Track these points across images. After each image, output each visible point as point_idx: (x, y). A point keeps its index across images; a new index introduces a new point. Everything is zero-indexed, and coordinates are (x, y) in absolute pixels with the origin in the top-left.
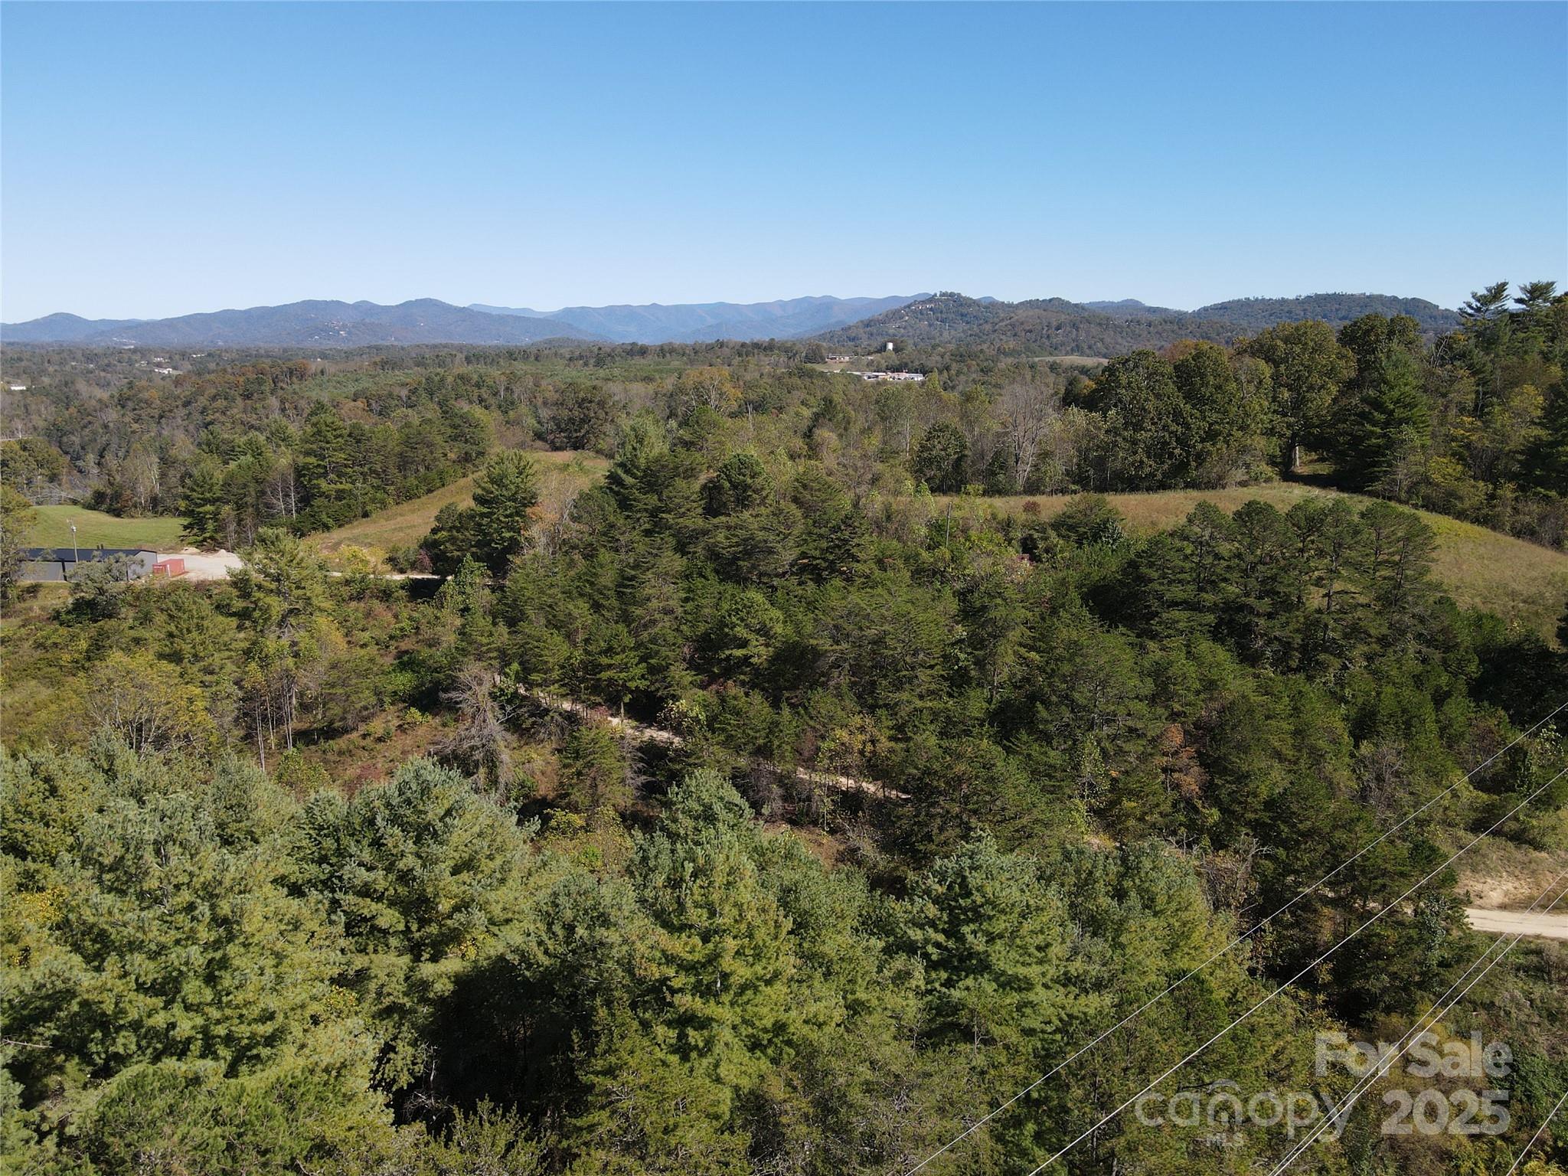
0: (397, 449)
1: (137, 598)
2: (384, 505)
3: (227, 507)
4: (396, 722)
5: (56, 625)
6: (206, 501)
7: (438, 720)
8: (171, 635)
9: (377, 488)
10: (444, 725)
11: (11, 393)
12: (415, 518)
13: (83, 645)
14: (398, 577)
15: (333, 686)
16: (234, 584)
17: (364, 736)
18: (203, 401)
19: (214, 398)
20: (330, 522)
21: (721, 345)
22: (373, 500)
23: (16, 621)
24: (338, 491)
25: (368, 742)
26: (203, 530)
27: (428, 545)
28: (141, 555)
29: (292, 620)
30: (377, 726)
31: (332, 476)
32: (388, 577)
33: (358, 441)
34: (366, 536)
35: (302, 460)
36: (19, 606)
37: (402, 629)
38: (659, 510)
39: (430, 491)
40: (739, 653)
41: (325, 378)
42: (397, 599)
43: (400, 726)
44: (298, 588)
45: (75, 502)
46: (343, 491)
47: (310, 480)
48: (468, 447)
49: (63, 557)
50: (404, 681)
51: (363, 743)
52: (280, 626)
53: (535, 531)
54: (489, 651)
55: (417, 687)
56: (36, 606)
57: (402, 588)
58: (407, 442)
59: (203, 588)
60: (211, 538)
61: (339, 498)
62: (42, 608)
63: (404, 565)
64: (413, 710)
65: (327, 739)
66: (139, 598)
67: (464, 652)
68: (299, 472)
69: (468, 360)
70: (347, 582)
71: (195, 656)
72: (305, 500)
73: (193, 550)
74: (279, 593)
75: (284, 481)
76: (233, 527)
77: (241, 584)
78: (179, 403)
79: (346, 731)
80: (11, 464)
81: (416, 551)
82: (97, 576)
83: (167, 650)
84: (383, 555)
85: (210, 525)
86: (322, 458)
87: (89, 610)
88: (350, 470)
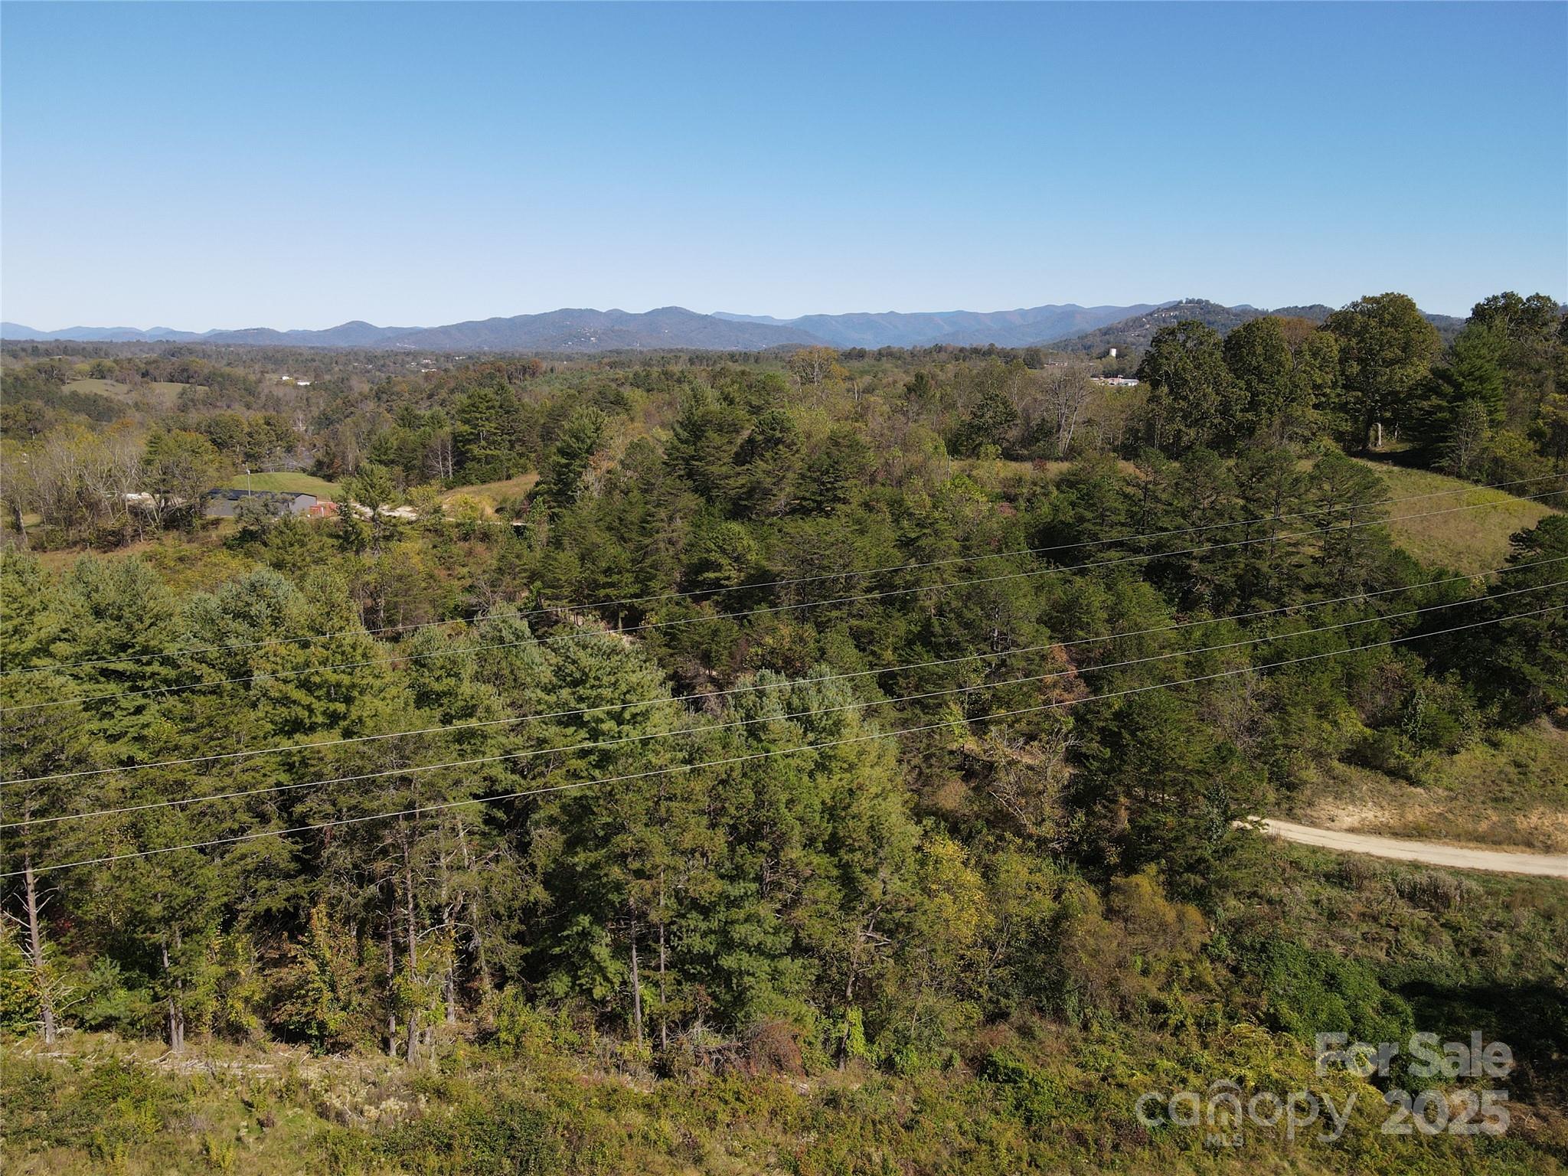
0: (542, 421)
2: (525, 470)
3: (397, 468)
5: (224, 548)
6: (383, 463)
9: (520, 454)
11: (297, 387)
18: (443, 394)
19: (452, 392)
21: (939, 349)
22: (516, 465)
23: (197, 545)
24: (487, 456)
28: (300, 497)
31: (483, 442)
32: (494, 523)
33: (508, 412)
35: (459, 428)
36: (201, 534)
38: (693, 458)
40: (712, 575)
41: (554, 376)
42: (496, 541)
46: (491, 456)
47: (464, 446)
52: (372, 548)
53: (593, 478)
56: (214, 535)
57: (504, 532)
61: (488, 463)
62: (218, 536)
63: (509, 514)
68: (457, 438)
69: (691, 361)
70: (458, 525)
72: (460, 463)
75: (444, 447)
77: (343, 511)
78: (424, 395)
80: (256, 436)
81: (522, 503)
86: (475, 426)
87: (252, 538)
88: (499, 438)
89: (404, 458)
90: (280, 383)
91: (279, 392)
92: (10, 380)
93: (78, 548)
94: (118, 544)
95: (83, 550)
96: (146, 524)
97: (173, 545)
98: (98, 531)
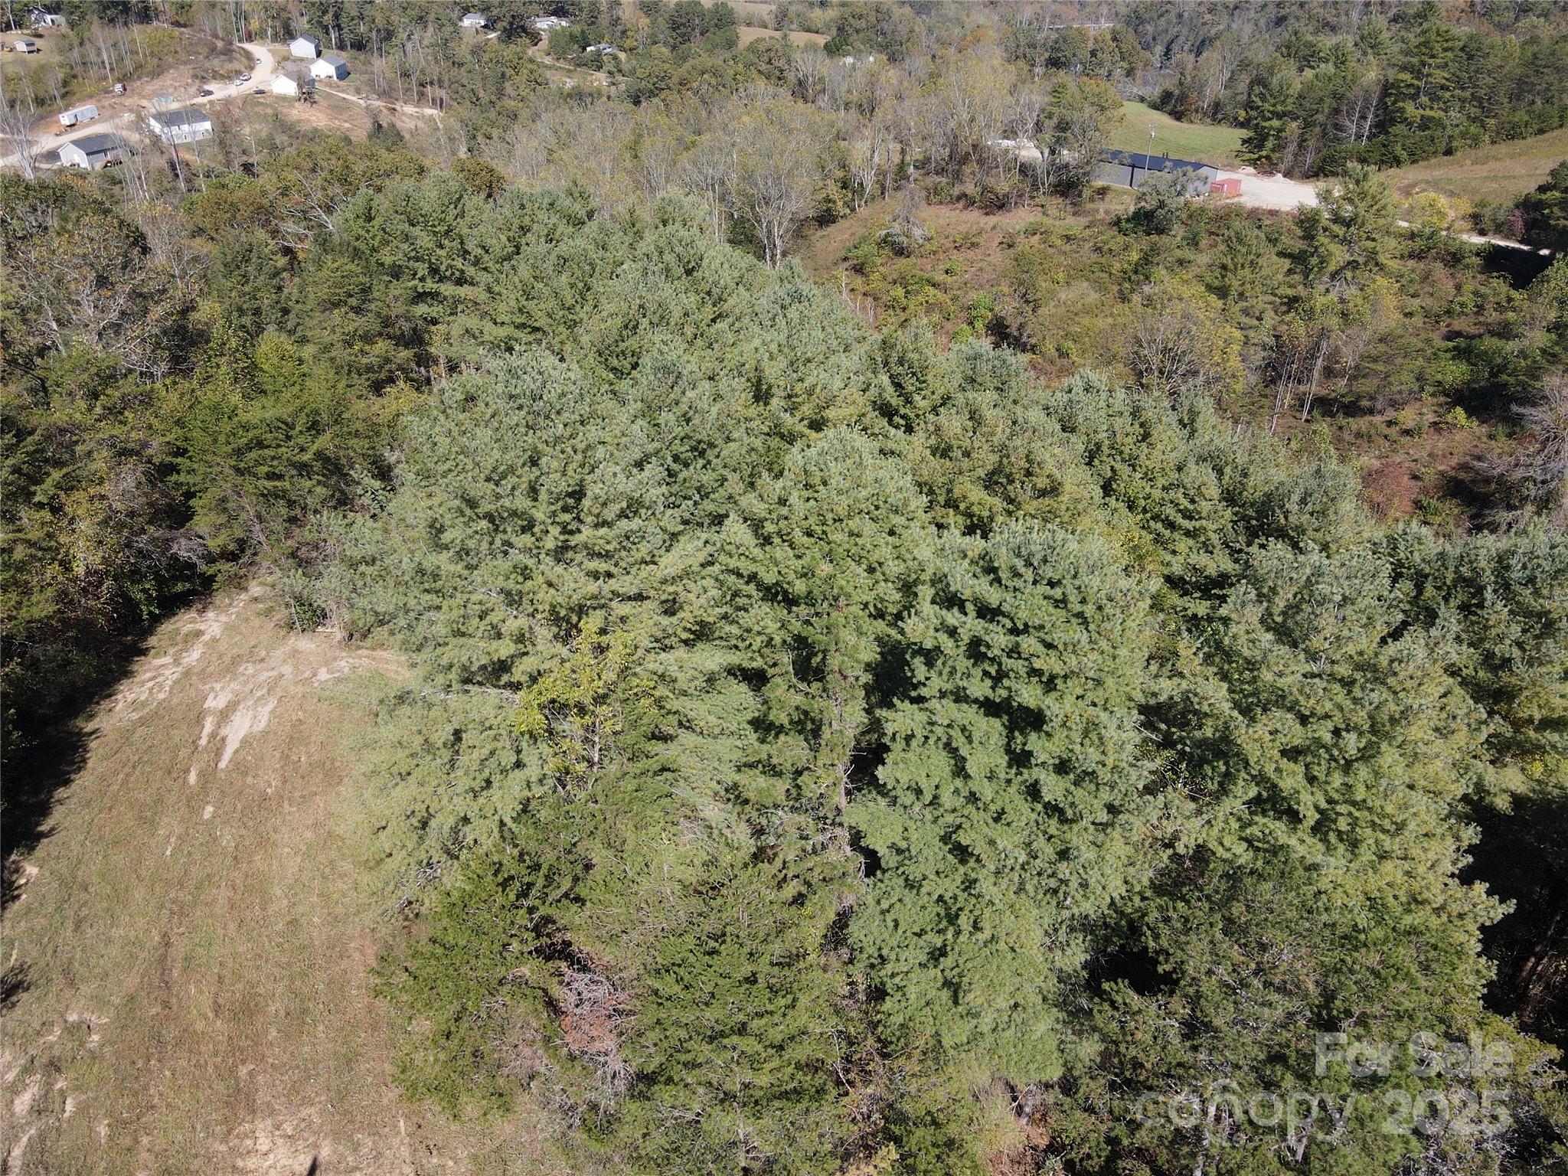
0: (1517, 72)
1: (1190, 217)
2: (1476, 143)
3: (1294, 125)
4: (1431, 417)
5: (1114, 231)
6: (1275, 115)
7: (1484, 429)
8: (1224, 267)
9: (1474, 120)
10: (1491, 437)
12: (1518, 168)
13: (1135, 256)
14: (1478, 240)
15: (1375, 360)
16: (1300, 223)
17: (1390, 424)
20: (1404, 155)
22: (1464, 135)
23: (1084, 221)
24: (1425, 119)
25: (1393, 432)
26: (1261, 147)
27: (1528, 206)
28: (1204, 171)
29: (1348, 274)
30: (1408, 416)
31: (1424, 99)
32: (1465, 237)
33: (1471, 57)
34: (1450, 181)
35: (1392, 74)
36: (1089, 206)
37: (1462, 305)
39: (1541, 131)
42: (1467, 267)
43: (1435, 423)
44: (1368, 238)
45: (1142, 100)
46: (1430, 119)
47: (1394, 103)
49: (1136, 163)
50: (1455, 372)
51: (1388, 431)
52: (1333, 278)
55: (1468, 383)
56: (1102, 209)
57: (1478, 254)
58: (1534, 64)
59: (1255, 216)
60: (1268, 158)
62: (1107, 212)
63: (1487, 223)
64: (1459, 410)
65: (1347, 414)
66: (1194, 215)
67: (1552, 358)
68: (1387, 88)
70: (1412, 236)
71: (1241, 295)
72: (1382, 126)
73: (1251, 170)
74: (1344, 241)
75: (1366, 100)
76: (1292, 147)
77: (1307, 222)
79: (1371, 411)
81: (1510, 211)
82: (1162, 188)
83: (1217, 283)
84: (1466, 207)
85: (1270, 144)
87: (1148, 221)
88: (1447, 95)
89: (1304, 111)
93: (960, 205)
94: (1001, 207)
95: (966, 208)
96: (1035, 187)
97: (1058, 217)
98: (984, 189)
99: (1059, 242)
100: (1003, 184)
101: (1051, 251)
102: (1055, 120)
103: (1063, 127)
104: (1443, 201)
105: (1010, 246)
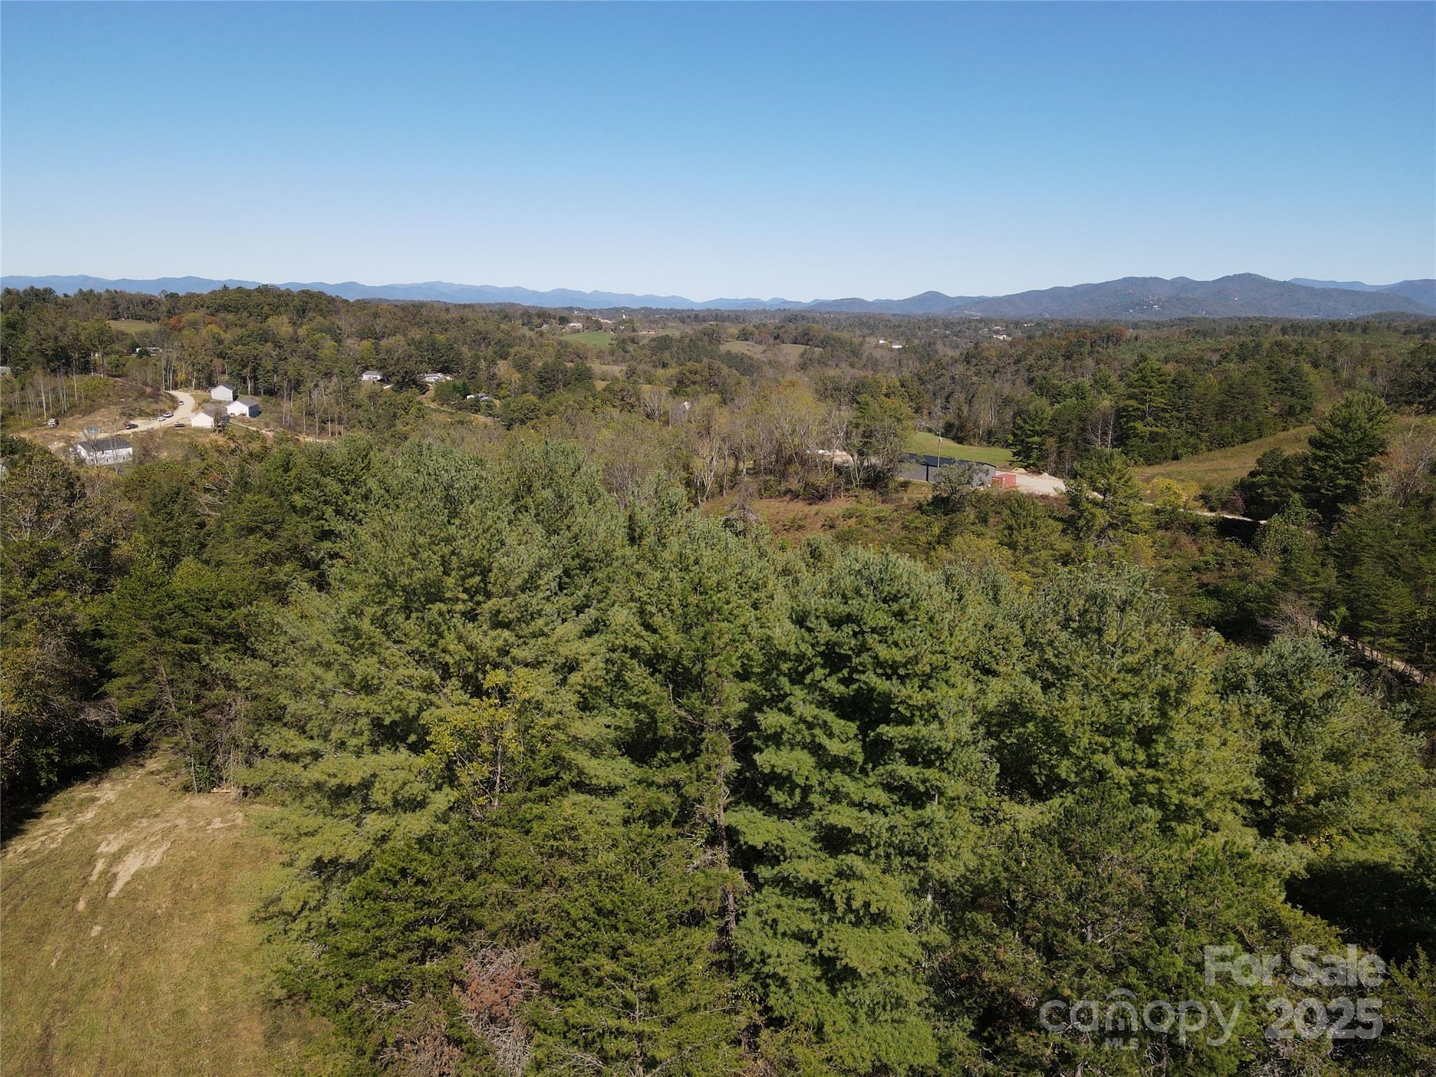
0: (1219, 398)
1: (978, 501)
2: (1195, 450)
3: (1051, 439)
5: (918, 513)
6: (1036, 433)
8: (1010, 528)
9: (1192, 434)
11: (892, 350)
12: (1232, 464)
13: (937, 531)
14: (1208, 514)
20: (1142, 460)
23: (891, 506)
24: (1151, 433)
26: (1029, 457)
27: (1244, 487)
28: (985, 467)
29: (1111, 533)
31: (1150, 419)
32: (1198, 512)
34: (1180, 473)
35: (1121, 402)
36: (894, 496)
37: (1206, 563)
39: (1245, 441)
41: (1138, 344)
42: (1205, 534)
44: (1122, 503)
45: (930, 430)
46: (1157, 433)
47: (1127, 422)
48: (1294, 401)
49: (929, 462)
50: (1209, 607)
52: (1098, 537)
53: (1383, 479)
54: (1312, 590)
55: (1222, 615)
56: (906, 497)
57: (1211, 524)
58: (1229, 391)
60: (1034, 465)
61: (1152, 440)
62: (910, 500)
63: (1215, 504)
66: (981, 500)
67: (1284, 587)
68: (1120, 413)
69: (1284, 331)
70: (1157, 512)
71: (1027, 548)
72: (1121, 439)
73: (1023, 470)
74: (1104, 506)
75: (1105, 420)
76: (1053, 457)
78: (1011, 360)
81: (1231, 492)
82: (953, 478)
83: (1006, 539)
84: (1195, 490)
85: (1035, 454)
86: (1143, 402)
87: (943, 505)
88: (1167, 415)
89: (1058, 430)
90: (877, 346)
91: (877, 354)
92: (687, 341)
93: (787, 498)
94: (822, 498)
95: (792, 500)
96: (849, 482)
97: (870, 504)
98: (807, 484)
99: (872, 523)
100: (821, 479)
101: (866, 530)
102: (861, 429)
103: (868, 435)
104: (1176, 487)
105: (831, 527)
